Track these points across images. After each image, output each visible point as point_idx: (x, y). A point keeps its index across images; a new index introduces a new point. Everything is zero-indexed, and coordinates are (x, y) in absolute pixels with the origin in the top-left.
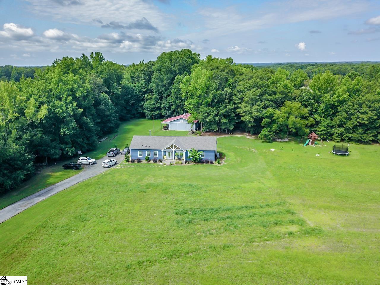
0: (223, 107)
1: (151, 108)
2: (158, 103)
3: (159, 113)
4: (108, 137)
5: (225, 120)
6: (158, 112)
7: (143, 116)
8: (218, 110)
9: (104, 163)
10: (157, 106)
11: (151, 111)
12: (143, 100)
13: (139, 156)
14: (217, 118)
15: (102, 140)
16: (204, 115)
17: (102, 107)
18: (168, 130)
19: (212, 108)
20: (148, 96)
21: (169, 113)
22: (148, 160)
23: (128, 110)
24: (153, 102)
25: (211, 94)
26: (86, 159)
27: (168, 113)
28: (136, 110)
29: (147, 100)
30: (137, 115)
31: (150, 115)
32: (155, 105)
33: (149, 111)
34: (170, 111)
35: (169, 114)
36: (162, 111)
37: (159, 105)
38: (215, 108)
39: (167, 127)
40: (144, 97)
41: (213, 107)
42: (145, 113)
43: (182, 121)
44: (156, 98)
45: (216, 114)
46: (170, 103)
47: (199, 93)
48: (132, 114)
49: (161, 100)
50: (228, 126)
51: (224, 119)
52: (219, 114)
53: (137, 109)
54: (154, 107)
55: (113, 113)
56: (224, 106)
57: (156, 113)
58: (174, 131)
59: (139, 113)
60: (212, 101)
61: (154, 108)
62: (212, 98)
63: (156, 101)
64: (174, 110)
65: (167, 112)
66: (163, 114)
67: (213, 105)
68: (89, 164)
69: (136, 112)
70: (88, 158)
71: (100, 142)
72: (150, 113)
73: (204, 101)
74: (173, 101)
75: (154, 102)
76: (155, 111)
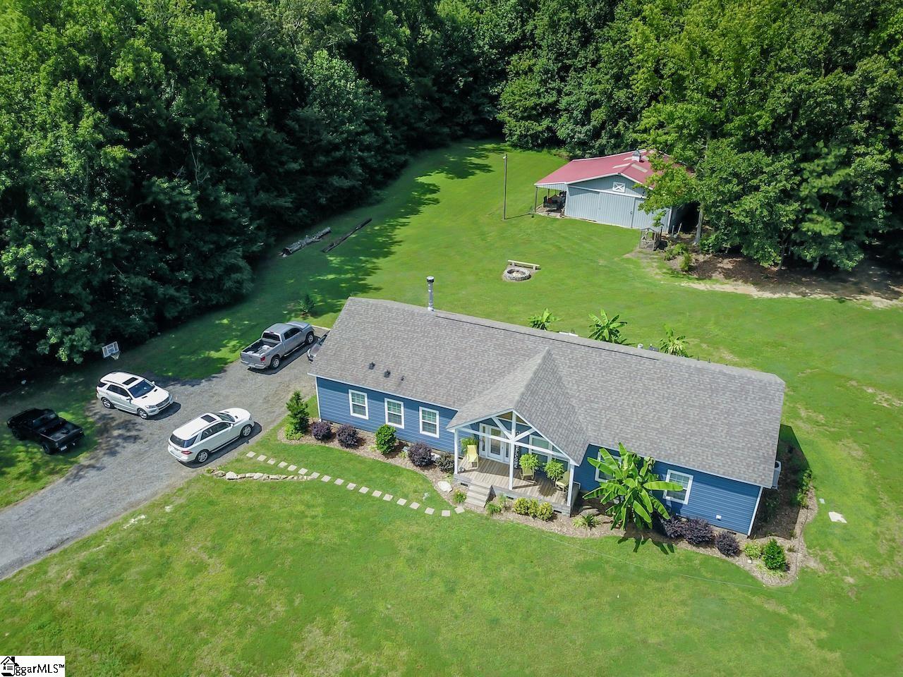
0: (831, 159)
1: (526, 109)
2: (553, 89)
3: (549, 129)
4: (328, 229)
5: (824, 225)
6: (546, 122)
7: (495, 132)
8: (798, 172)
9: (174, 439)
10: (544, 101)
11: (523, 118)
12: (502, 75)
13: (352, 414)
14: (788, 211)
15: (295, 246)
16: (721, 188)
17: (314, 111)
18: (558, 215)
19: (769, 160)
20: (520, 59)
21: (582, 133)
22: (392, 446)
23: (447, 107)
24: (534, 86)
25: (779, 88)
26: (126, 387)
27: (580, 133)
28: (476, 109)
29: (517, 74)
30: (476, 129)
31: (518, 133)
32: (539, 95)
33: (515, 116)
34: (587, 127)
35: (582, 136)
36: (560, 121)
37: (554, 99)
38: (786, 160)
39: (556, 203)
40: (509, 63)
41: (773, 151)
42: (501, 124)
43: (619, 190)
44: (546, 72)
45: (784, 191)
46: (591, 94)
47: (718, 74)
48: (458, 124)
49: (563, 79)
50: (836, 249)
51: (821, 219)
52: (804, 193)
53: (478, 105)
54: (537, 105)
55: (364, 133)
56: (836, 157)
57: (540, 129)
58: (583, 222)
59: (483, 121)
60: (779, 122)
61: (534, 108)
62: (780, 110)
63: (544, 82)
64: (603, 126)
65: (578, 128)
66: (562, 133)
67: (778, 141)
68: (138, 415)
69: (472, 118)
70: (140, 379)
71: (287, 252)
72: (518, 124)
73: (737, 121)
74: (604, 92)
75: (537, 87)
76: (538, 118)
